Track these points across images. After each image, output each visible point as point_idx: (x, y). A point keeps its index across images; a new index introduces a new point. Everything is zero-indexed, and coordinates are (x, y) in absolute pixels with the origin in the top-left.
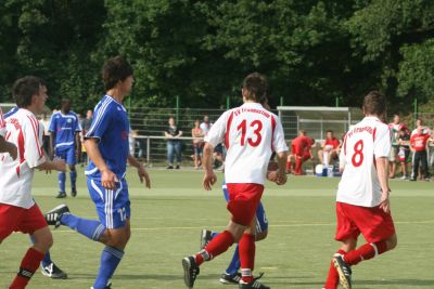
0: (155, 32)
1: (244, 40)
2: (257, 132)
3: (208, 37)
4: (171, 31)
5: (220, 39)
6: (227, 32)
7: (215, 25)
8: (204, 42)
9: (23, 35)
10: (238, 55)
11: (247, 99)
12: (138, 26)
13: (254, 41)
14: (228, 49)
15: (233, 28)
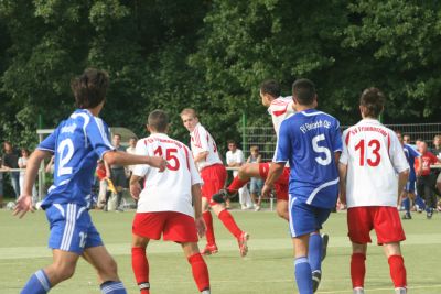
0: (276, 24)
1: (400, 30)
2: (375, 152)
3: (350, 29)
4: (299, 20)
5: (367, 29)
6: (376, 21)
7: (359, 11)
8: (346, 36)
9: (96, 34)
10: (394, 53)
11: (366, 116)
12: (253, 17)
13: (415, 31)
14: (380, 45)
15: (384, 14)
